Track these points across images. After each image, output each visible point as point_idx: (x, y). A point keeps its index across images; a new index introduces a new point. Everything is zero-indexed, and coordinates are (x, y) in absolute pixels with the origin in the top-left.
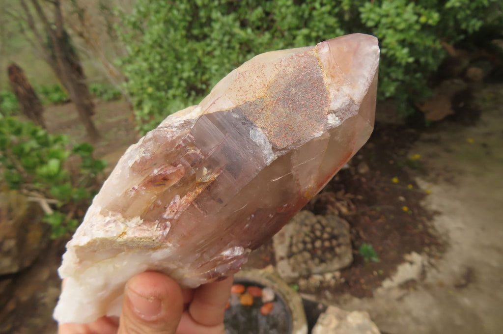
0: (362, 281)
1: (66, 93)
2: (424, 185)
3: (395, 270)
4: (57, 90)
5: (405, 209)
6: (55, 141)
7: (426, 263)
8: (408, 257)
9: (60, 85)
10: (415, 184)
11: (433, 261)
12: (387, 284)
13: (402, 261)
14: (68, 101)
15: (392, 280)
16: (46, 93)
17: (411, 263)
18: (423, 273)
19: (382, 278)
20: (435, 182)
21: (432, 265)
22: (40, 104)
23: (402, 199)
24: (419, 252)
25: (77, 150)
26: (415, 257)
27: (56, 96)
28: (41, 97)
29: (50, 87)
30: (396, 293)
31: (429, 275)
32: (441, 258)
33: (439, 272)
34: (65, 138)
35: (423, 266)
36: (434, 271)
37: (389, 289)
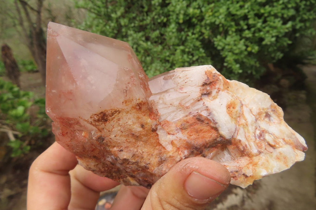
1: (36, 66)
3: (226, 198)
4: (31, 63)
6: (24, 95)
7: (245, 195)
8: (234, 191)
9: (34, 62)
11: (250, 194)
12: (220, 206)
13: (230, 192)
14: (37, 71)
15: (223, 204)
16: (24, 65)
17: (236, 194)
18: (243, 202)
19: (217, 202)
21: (249, 197)
22: (19, 71)
25: (37, 102)
26: (239, 191)
27: (30, 67)
28: (20, 66)
29: (27, 61)
31: (246, 203)
32: (254, 193)
33: (252, 201)
34: (31, 94)
35: (243, 197)
36: (250, 201)
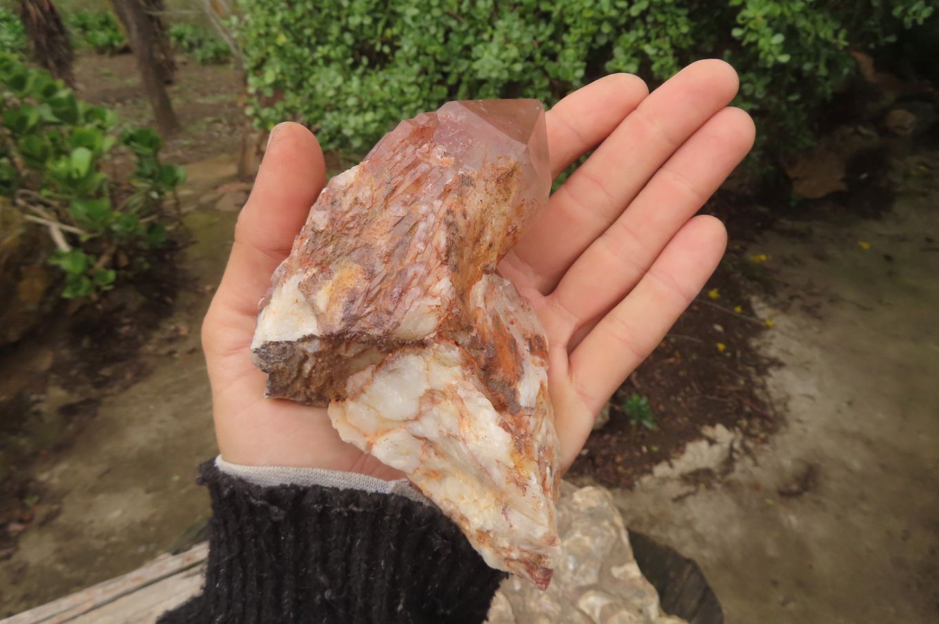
0: (619, 459)
1: (122, 32)
2: (763, 311)
3: (681, 449)
4: (106, 23)
5: (721, 347)
6: (89, 116)
7: (736, 446)
8: (708, 431)
9: (113, 16)
10: (747, 307)
11: (750, 444)
12: (661, 470)
13: (696, 435)
14: (126, 50)
15: (671, 466)
16: (85, 28)
17: (712, 442)
18: (729, 462)
19: (656, 459)
20: (784, 308)
21: (747, 451)
22: (68, 45)
23: (719, 328)
24: (729, 425)
25: (128, 140)
26: (721, 432)
27: (102, 37)
28: (75, 32)
29: (92, 16)
30: (675, 489)
31: (738, 466)
32: (765, 441)
33: (756, 464)
34: (111, 116)
35: (732, 449)
36: (748, 461)
37: (664, 480)
